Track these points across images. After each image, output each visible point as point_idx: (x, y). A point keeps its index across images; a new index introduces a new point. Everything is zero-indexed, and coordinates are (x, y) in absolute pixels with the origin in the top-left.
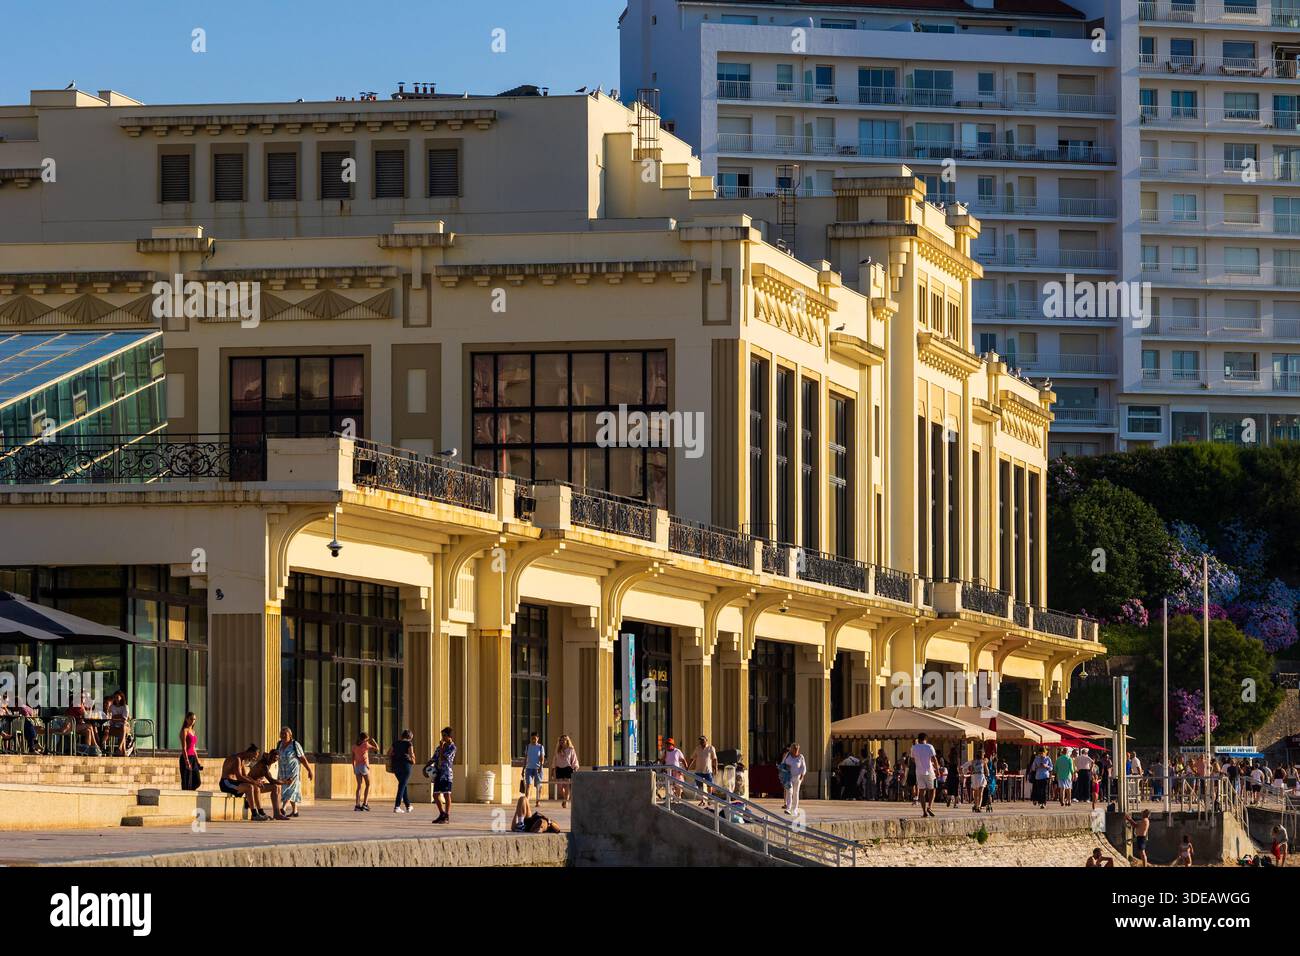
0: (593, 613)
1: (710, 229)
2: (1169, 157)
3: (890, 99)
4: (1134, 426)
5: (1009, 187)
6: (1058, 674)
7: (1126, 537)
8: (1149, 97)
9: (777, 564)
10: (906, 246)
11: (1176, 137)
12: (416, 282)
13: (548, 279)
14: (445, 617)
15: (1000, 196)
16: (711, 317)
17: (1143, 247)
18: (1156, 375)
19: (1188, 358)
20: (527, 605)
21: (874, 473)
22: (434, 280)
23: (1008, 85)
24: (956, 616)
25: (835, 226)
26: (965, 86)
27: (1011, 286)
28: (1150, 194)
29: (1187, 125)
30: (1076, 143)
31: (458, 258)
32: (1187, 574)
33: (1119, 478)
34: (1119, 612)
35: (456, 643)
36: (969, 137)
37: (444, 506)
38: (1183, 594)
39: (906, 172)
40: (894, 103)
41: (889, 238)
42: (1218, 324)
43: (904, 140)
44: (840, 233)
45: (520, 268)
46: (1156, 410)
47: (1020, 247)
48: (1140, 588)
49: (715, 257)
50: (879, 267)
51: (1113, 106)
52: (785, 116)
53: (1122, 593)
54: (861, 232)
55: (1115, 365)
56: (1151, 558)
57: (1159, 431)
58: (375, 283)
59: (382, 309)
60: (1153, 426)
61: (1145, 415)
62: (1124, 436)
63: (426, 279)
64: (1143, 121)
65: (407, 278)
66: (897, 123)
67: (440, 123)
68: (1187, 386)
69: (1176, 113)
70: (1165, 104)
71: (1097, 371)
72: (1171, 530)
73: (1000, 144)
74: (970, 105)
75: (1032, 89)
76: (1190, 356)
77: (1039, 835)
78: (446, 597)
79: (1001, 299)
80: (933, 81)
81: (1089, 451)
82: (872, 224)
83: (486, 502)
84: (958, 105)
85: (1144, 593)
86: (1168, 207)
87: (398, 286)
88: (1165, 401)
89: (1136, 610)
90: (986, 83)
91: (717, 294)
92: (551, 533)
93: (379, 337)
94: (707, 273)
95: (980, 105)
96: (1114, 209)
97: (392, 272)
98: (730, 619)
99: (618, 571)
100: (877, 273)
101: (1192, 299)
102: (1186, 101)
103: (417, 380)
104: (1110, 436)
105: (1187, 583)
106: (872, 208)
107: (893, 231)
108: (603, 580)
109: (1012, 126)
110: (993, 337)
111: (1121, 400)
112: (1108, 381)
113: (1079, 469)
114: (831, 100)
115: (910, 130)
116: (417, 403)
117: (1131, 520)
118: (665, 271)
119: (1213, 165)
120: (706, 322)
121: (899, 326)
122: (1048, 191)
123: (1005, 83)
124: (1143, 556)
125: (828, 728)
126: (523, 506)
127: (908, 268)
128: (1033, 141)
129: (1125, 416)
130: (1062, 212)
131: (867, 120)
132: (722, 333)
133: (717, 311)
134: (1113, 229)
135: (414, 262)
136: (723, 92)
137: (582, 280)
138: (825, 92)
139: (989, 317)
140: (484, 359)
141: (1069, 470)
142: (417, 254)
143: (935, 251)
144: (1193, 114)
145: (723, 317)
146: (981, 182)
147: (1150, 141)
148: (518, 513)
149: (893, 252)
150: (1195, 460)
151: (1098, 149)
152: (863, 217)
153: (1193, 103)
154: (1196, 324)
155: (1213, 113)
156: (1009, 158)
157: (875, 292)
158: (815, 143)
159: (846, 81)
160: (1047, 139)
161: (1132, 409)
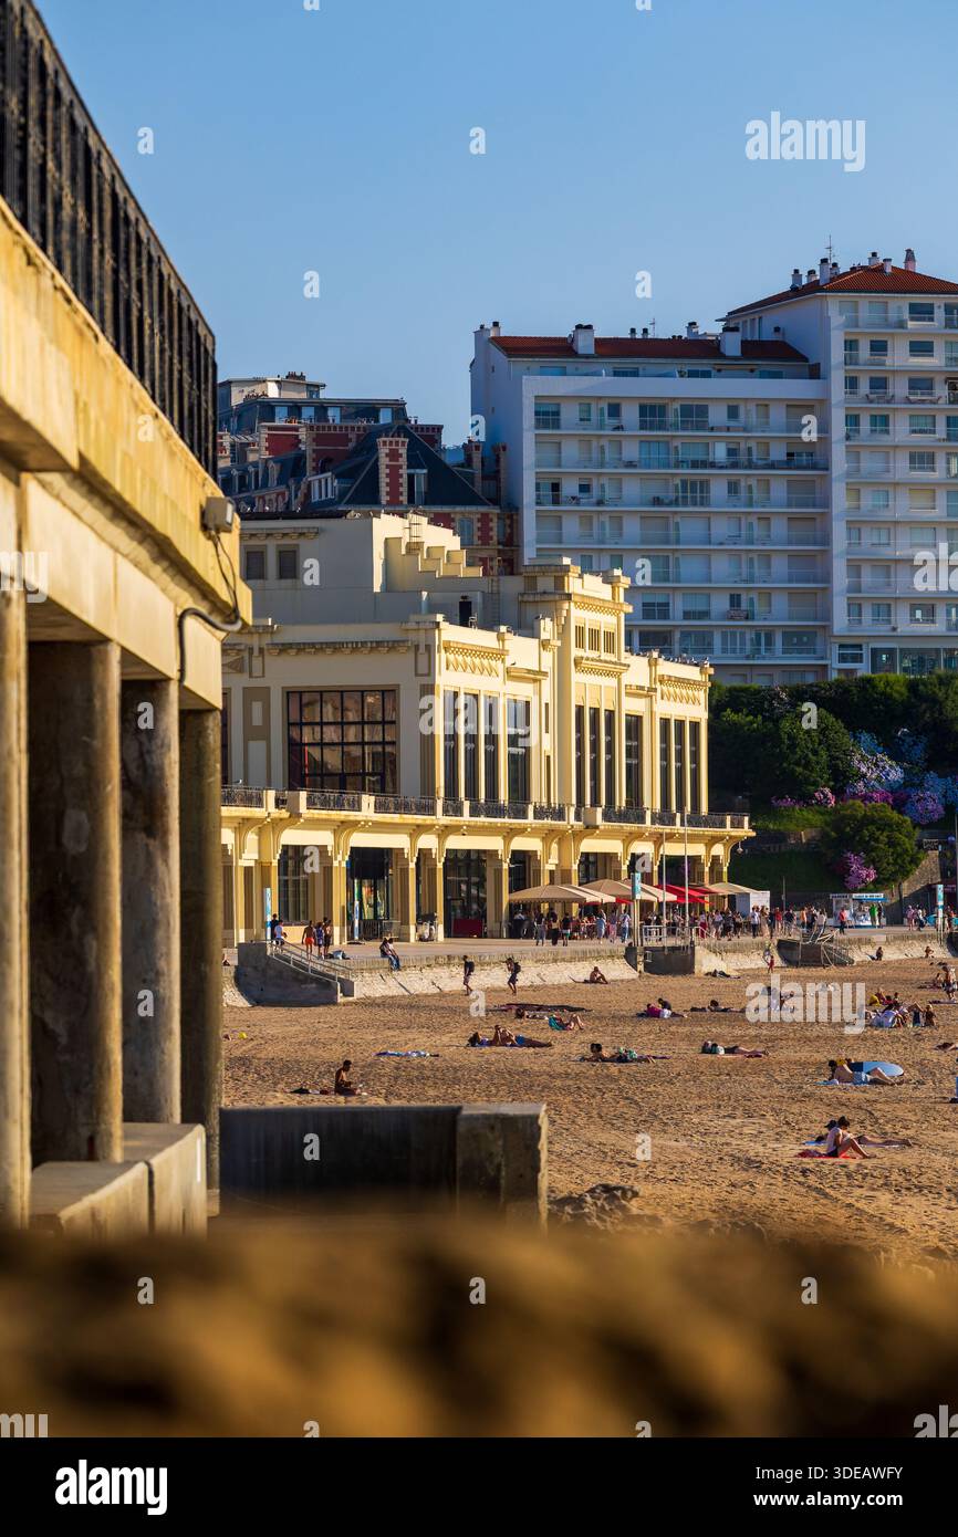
0: (329, 849)
1: (418, 623)
2: (869, 463)
3: (662, 427)
4: (843, 658)
5: (750, 487)
6: (719, 850)
7: (820, 744)
8: (852, 420)
9: (458, 811)
10: (566, 606)
11: (872, 448)
12: (256, 652)
13: (329, 651)
14: (241, 858)
15: (743, 494)
16: (420, 672)
17: (849, 529)
18: (860, 621)
19: (884, 609)
20: (286, 848)
21: (544, 743)
22: (266, 652)
23: (749, 415)
24: (597, 827)
25: (522, 595)
26: (717, 415)
27: (751, 560)
28: (854, 490)
29: (885, 440)
30: (800, 455)
31: (279, 639)
32: (864, 770)
34: (813, 797)
35: (248, 870)
36: (720, 452)
37: (234, 808)
38: (861, 784)
39: (566, 561)
40: (665, 429)
41: (556, 601)
42: (905, 583)
43: (673, 456)
44: (526, 598)
45: (313, 645)
46: (859, 647)
47: (758, 531)
48: (829, 779)
49: (421, 638)
50: (548, 620)
51: (825, 428)
52: (585, 441)
53: (815, 784)
54: (538, 598)
55: (827, 615)
56: (837, 759)
57: (861, 662)
58: (233, 653)
59: (237, 668)
60: (857, 658)
61: (851, 651)
62: (836, 669)
63: (261, 651)
64: (848, 438)
65: (251, 650)
66: (667, 443)
67: (285, 535)
68: (884, 629)
69: (873, 431)
70: (865, 425)
71: (815, 619)
72: (855, 738)
73: (743, 458)
74: (720, 429)
75: (767, 416)
77: (563, 960)
78: (241, 848)
79: (745, 570)
80: (694, 413)
81: (810, 679)
82: (545, 593)
83: (259, 803)
84: (712, 429)
85: (832, 783)
86: (868, 499)
87: (246, 655)
88: (865, 640)
89: (825, 796)
90: (733, 412)
91: (423, 659)
92: (295, 815)
93: (235, 683)
94: (417, 647)
95: (728, 429)
96: (826, 503)
97: (243, 647)
98: (428, 841)
99: (342, 827)
100: (547, 627)
101: (886, 566)
102: (882, 422)
103: (257, 707)
104: (826, 666)
105: (864, 776)
106: (545, 583)
107: (557, 597)
108: (335, 832)
109: (752, 444)
110: (739, 595)
111: (833, 640)
112: (824, 627)
113: (789, 695)
114: (619, 428)
115: (676, 447)
116: (257, 720)
117: (823, 732)
118: (393, 646)
119: (902, 468)
120: (417, 675)
121: (562, 654)
122: (779, 490)
123: (747, 412)
124: (833, 758)
125: (506, 897)
126: (279, 803)
127: (567, 619)
128: (768, 454)
129: (836, 651)
130: (789, 506)
131: (644, 442)
132: (425, 680)
133: (423, 669)
134: (826, 517)
135: (255, 641)
136: (539, 425)
137: (348, 651)
138: (614, 422)
139: (735, 582)
140: (294, 696)
141: (784, 696)
142: (256, 637)
143: (589, 603)
144: (887, 432)
145: (426, 671)
146: (730, 484)
147: (854, 454)
148: (277, 806)
149: (558, 610)
150: (874, 687)
151: (817, 458)
152: (540, 588)
153: (887, 424)
154: (889, 584)
155: (901, 430)
156: (750, 465)
157: (544, 636)
158: (607, 459)
159: (630, 414)
160: (778, 453)
161: (841, 646)
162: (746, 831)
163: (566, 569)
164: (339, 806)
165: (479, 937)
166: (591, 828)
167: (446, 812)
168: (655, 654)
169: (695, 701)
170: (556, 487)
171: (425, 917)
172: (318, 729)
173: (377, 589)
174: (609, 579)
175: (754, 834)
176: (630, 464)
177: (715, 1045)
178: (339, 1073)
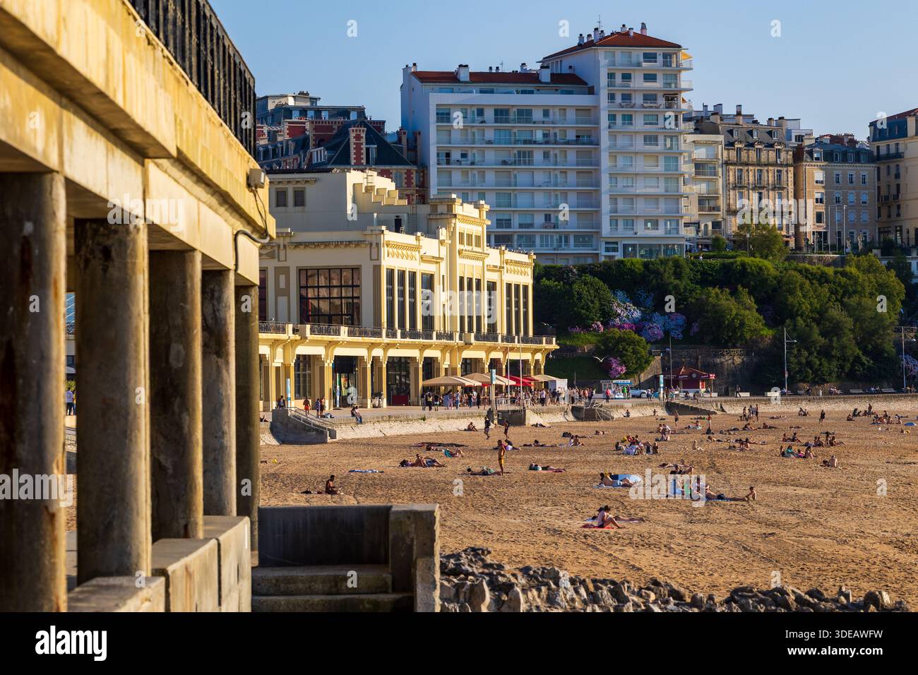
0: (323, 357)
1: (372, 231)
2: (621, 141)
3: (507, 121)
4: (607, 250)
5: (556, 155)
7: (595, 297)
8: (612, 117)
9: (394, 335)
11: (624, 133)
12: (282, 247)
13: (322, 247)
14: (273, 362)
15: (552, 158)
16: (372, 258)
17: (611, 178)
18: (617, 229)
19: (630, 222)
20: (298, 356)
22: (287, 248)
23: (555, 114)
25: (430, 215)
26: (537, 115)
27: (557, 195)
28: (613, 156)
29: (630, 128)
30: (583, 136)
31: (295, 240)
32: (619, 311)
33: (594, 273)
34: (591, 327)
35: (278, 369)
36: (539, 135)
37: (269, 334)
38: (618, 319)
40: (509, 123)
41: (448, 218)
42: (641, 207)
43: (513, 138)
44: (431, 217)
45: (313, 243)
46: (617, 243)
47: (560, 179)
48: (600, 317)
49: (374, 240)
50: (444, 229)
51: (597, 122)
52: (464, 129)
53: (592, 319)
54: (438, 217)
55: (599, 226)
56: (605, 305)
57: (618, 251)
58: (269, 248)
59: (271, 256)
60: (615, 250)
61: (612, 246)
62: (603, 256)
63: (285, 246)
64: (610, 127)
65: (279, 246)
66: (510, 130)
67: (297, 182)
68: (630, 234)
69: (624, 124)
70: (619, 120)
71: (592, 228)
72: (614, 294)
73: (552, 138)
74: (539, 122)
75: (565, 115)
78: (274, 357)
79: (553, 200)
80: (525, 114)
81: (589, 261)
82: (442, 214)
83: (284, 331)
84: (534, 123)
85: (601, 319)
86: (621, 161)
87: (276, 248)
88: (620, 240)
89: (598, 326)
90: (546, 113)
91: (374, 250)
92: (304, 338)
93: (270, 265)
94: (371, 244)
95: (543, 123)
96: (598, 163)
97: (274, 244)
98: (378, 352)
99: (330, 345)
100: (443, 233)
101: (631, 198)
102: (628, 119)
103: (282, 278)
104: (598, 254)
105: (619, 315)
106: (442, 208)
107: (449, 216)
108: (326, 347)
109: (557, 131)
110: (550, 215)
111: (602, 240)
112: (597, 232)
113: (578, 270)
114: (482, 122)
115: (515, 133)
116: (282, 285)
117: (596, 291)
118: (358, 244)
119: (639, 144)
120: (371, 260)
121: (452, 248)
122: (572, 156)
123: (554, 113)
124: (601, 305)
125: (421, 383)
126: (295, 331)
127: (454, 228)
128: (566, 137)
129: (603, 246)
130: (577, 165)
131: (496, 129)
132: (376, 263)
133: (374, 256)
134: (598, 171)
135: (281, 241)
136: (438, 120)
137: (332, 247)
138: (480, 119)
139: (548, 207)
140: (303, 271)
141: (575, 270)
142: (282, 239)
143: (467, 219)
144: (631, 124)
145: (376, 258)
146: (544, 153)
147: (613, 136)
148: (294, 333)
149: (449, 223)
150: (625, 265)
151: (593, 138)
152: (439, 211)
153: (631, 120)
154: (632, 208)
155: (639, 123)
156: (556, 143)
157: (442, 238)
159: (489, 114)
160: (571, 136)
161: (607, 243)
162: (554, 346)
163: (454, 201)
164: (328, 332)
165: (406, 405)
166: (468, 344)
167: (387, 336)
168: (503, 248)
169: (525, 273)
170: (448, 155)
171: (377, 394)
172: (316, 290)
173: (349, 212)
174: (477, 206)
175: (559, 347)
176: (489, 142)
177: (536, 466)
178: (328, 482)
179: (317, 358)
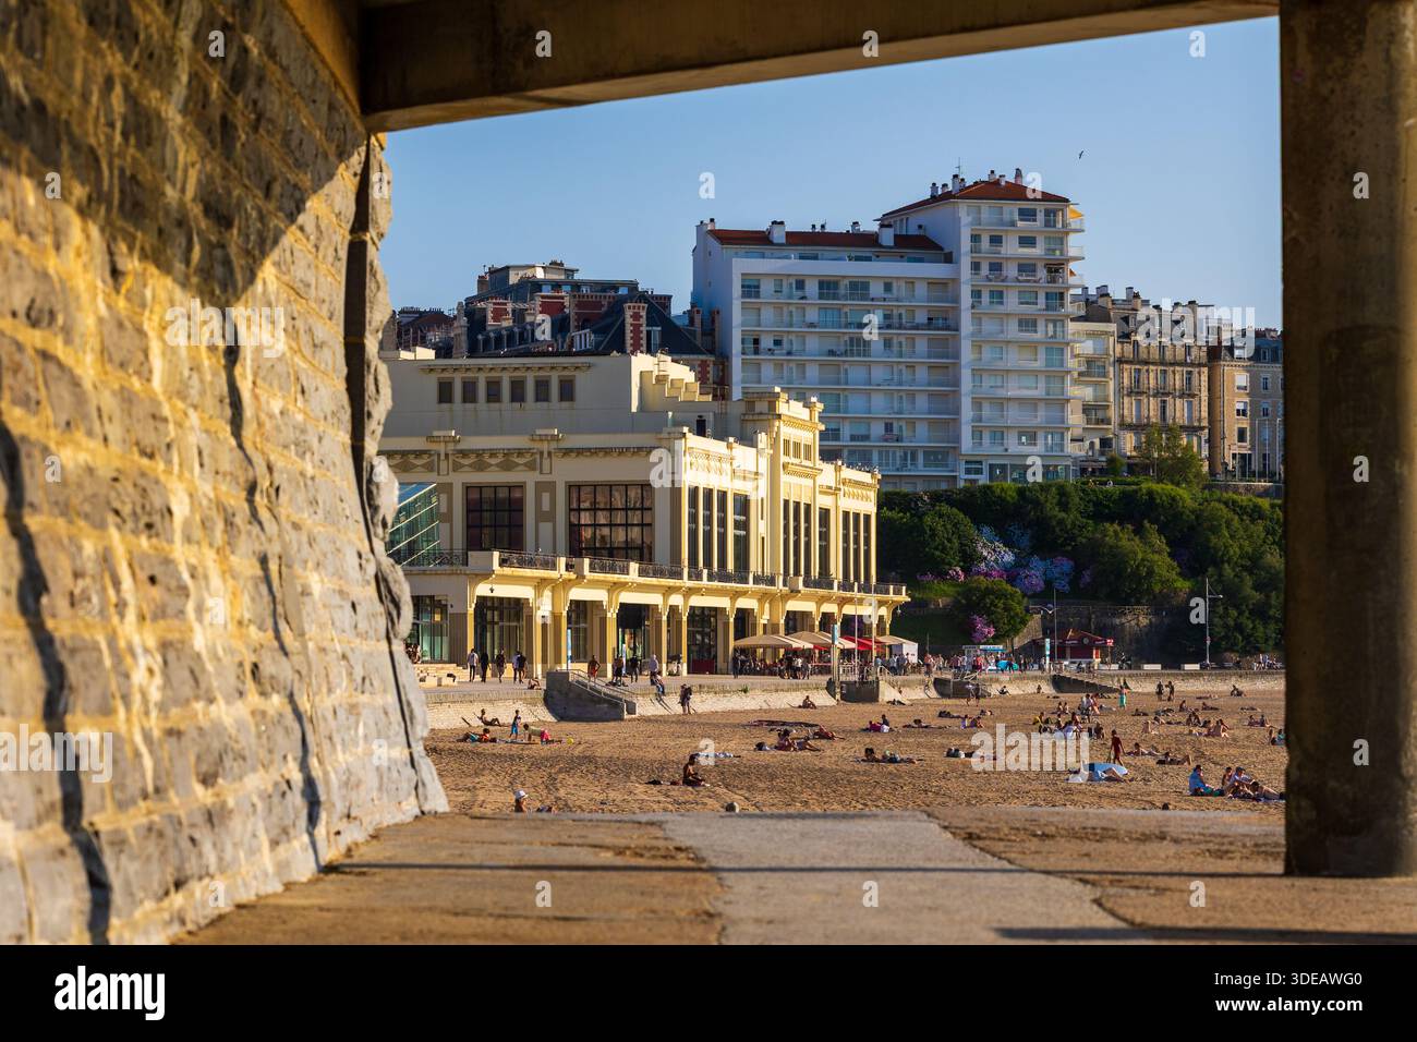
0: (605, 604)
1: (669, 433)
2: (989, 326)
3: (836, 297)
4: (968, 471)
5: (900, 343)
6: (884, 611)
7: (953, 534)
8: (976, 294)
9: (699, 577)
10: (777, 423)
11: (991, 315)
12: (546, 455)
13: (601, 454)
14: (539, 609)
15: (895, 348)
17: (973, 375)
18: (981, 444)
19: (998, 435)
20: (573, 602)
21: (760, 528)
22: (553, 455)
23: (899, 289)
24: (799, 592)
25: (744, 415)
26: (876, 289)
27: (901, 397)
28: (978, 347)
29: (1000, 309)
30: (938, 319)
31: (563, 445)
32: (985, 554)
33: (951, 502)
34: (948, 574)
35: (544, 619)
36: (878, 317)
37: (534, 571)
38: (983, 564)
39: (777, 389)
40: (838, 299)
41: (769, 420)
42: (1014, 416)
43: (843, 320)
44: (746, 418)
45: (589, 450)
46: (980, 463)
47: (906, 375)
48: (959, 561)
49: (672, 445)
50: (763, 434)
51: (956, 299)
52: (778, 307)
53: (950, 564)
54: (756, 417)
55: (957, 439)
56: (966, 545)
57: (982, 474)
58: (528, 456)
59: (531, 466)
60: (979, 471)
61: (974, 466)
62: (963, 479)
63: (549, 454)
64: (973, 307)
65: (542, 453)
66: (839, 309)
67: (564, 368)
68: (999, 450)
69: (991, 303)
70: (985, 298)
71: (948, 442)
72: (979, 530)
73: (895, 320)
74: (878, 300)
75: (913, 290)
76: (999, 434)
77: (782, 690)
78: (539, 602)
79: (896, 405)
80: (859, 287)
81: (944, 486)
82: (761, 414)
83: (554, 567)
84: (873, 300)
85: (962, 564)
86: (987, 353)
87: (538, 457)
88: (985, 458)
89: (957, 573)
90: (888, 287)
92: (581, 576)
93: (530, 479)
95: (885, 300)
96: (957, 356)
97: (535, 451)
98: (676, 600)
99: (615, 587)
100: (762, 438)
101: (1001, 403)
102: (998, 296)
103: (546, 497)
104: (955, 477)
105: (985, 558)
106: (761, 406)
107: (770, 417)
108: (609, 591)
109: (903, 311)
110: (891, 424)
111: (961, 457)
112: (954, 448)
113: (930, 498)
114: (802, 298)
115: (846, 313)
116: (546, 506)
117: (955, 525)
119: (1013, 330)
121: (773, 460)
122: (922, 345)
123: (899, 287)
124: (962, 545)
125: (732, 644)
126: (569, 567)
127: (778, 433)
128: (914, 319)
129: (963, 466)
130: (929, 357)
131: (822, 308)
132: (675, 477)
134: (957, 366)
135: (545, 447)
136: (744, 295)
137: (615, 455)
138: (800, 293)
139: (889, 413)
140: (574, 488)
141: (926, 498)
142: (546, 444)
143: (794, 422)
144: (1002, 303)
145: (675, 470)
146: (885, 340)
147: (977, 319)
148: (567, 570)
149: (771, 426)
150: (993, 492)
151: (950, 322)
152: (757, 410)
153: (1002, 298)
154: (1002, 416)
155: (1012, 302)
156: (900, 328)
157: (760, 446)
158: (794, 321)
159: (812, 288)
160: (921, 318)
161: (967, 462)
162: (904, 598)
163: (777, 396)
164: (613, 570)
165: (715, 673)
166: (794, 592)
167: (690, 577)
168: (840, 463)
169: (867, 498)
170: (756, 341)
171: (674, 658)
172: (592, 513)
173: (634, 409)
174: (807, 405)
175: (909, 600)
176: (812, 325)
178: (686, 768)
179: (597, 605)
